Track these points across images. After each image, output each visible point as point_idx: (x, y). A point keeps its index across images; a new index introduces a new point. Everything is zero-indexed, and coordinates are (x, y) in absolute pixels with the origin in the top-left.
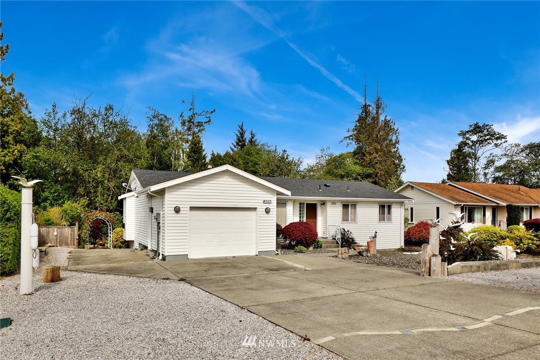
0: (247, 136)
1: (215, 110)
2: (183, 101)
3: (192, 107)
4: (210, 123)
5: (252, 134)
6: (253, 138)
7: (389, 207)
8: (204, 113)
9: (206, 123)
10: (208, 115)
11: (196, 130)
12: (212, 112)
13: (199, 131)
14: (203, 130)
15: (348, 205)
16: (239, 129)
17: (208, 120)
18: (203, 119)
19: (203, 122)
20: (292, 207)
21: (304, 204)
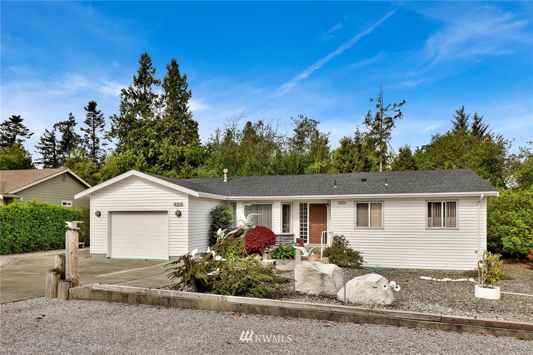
0: (470, 122)
1: (404, 101)
2: (372, 99)
3: (379, 103)
4: (401, 116)
5: (476, 119)
6: (477, 123)
7: (452, 205)
8: (392, 107)
9: (396, 117)
10: (397, 109)
11: (384, 127)
12: (401, 104)
13: (387, 128)
14: (391, 126)
15: (368, 204)
16: (457, 115)
17: (398, 113)
18: (391, 114)
19: (393, 117)
20: (280, 209)
21: (306, 205)
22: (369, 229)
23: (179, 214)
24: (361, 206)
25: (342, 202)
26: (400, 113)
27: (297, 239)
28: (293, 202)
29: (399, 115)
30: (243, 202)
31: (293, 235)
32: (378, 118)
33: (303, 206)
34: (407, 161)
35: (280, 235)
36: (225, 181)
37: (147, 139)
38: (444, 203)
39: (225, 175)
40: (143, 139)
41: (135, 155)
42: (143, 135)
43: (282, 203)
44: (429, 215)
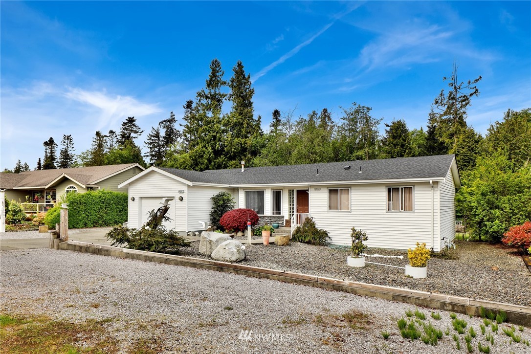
1: (481, 77)
2: (445, 78)
3: (453, 82)
4: (477, 94)
9: (471, 95)
10: (472, 86)
11: (459, 106)
12: (477, 81)
13: (461, 107)
14: (467, 104)
15: (338, 190)
17: (474, 90)
19: (468, 95)
20: (270, 195)
21: (293, 191)
22: (339, 212)
23: (181, 199)
24: (333, 191)
25: (317, 188)
26: (477, 90)
27: (286, 220)
28: (283, 189)
29: (475, 92)
30: (243, 189)
31: (283, 217)
32: (452, 97)
33: (291, 192)
34: (469, 142)
35: (270, 217)
36: (243, 171)
37: (214, 134)
38: (402, 189)
39: (243, 166)
40: (212, 134)
41: (204, 149)
42: (212, 131)
43: (272, 189)
44: (389, 200)
